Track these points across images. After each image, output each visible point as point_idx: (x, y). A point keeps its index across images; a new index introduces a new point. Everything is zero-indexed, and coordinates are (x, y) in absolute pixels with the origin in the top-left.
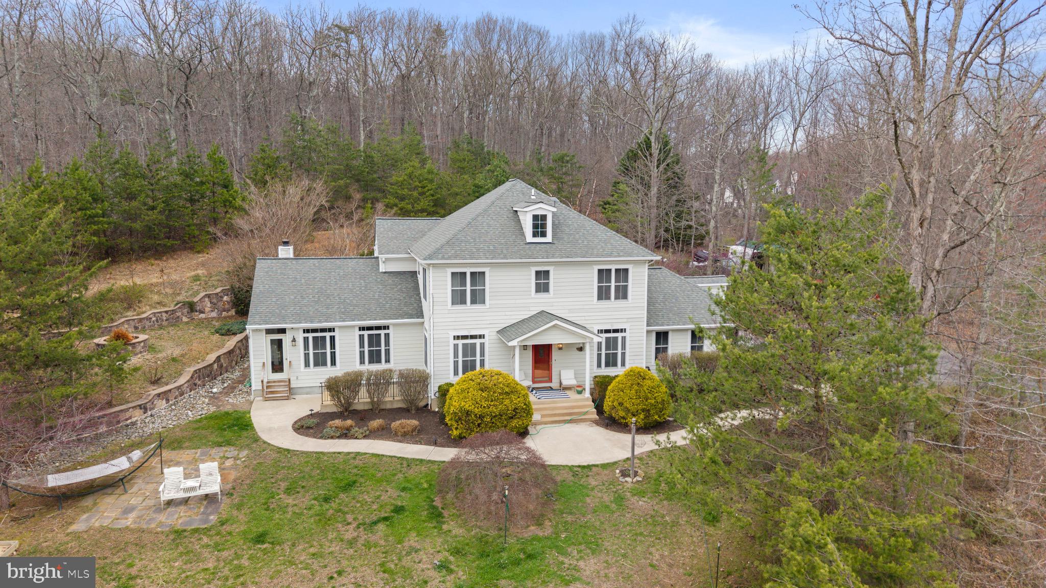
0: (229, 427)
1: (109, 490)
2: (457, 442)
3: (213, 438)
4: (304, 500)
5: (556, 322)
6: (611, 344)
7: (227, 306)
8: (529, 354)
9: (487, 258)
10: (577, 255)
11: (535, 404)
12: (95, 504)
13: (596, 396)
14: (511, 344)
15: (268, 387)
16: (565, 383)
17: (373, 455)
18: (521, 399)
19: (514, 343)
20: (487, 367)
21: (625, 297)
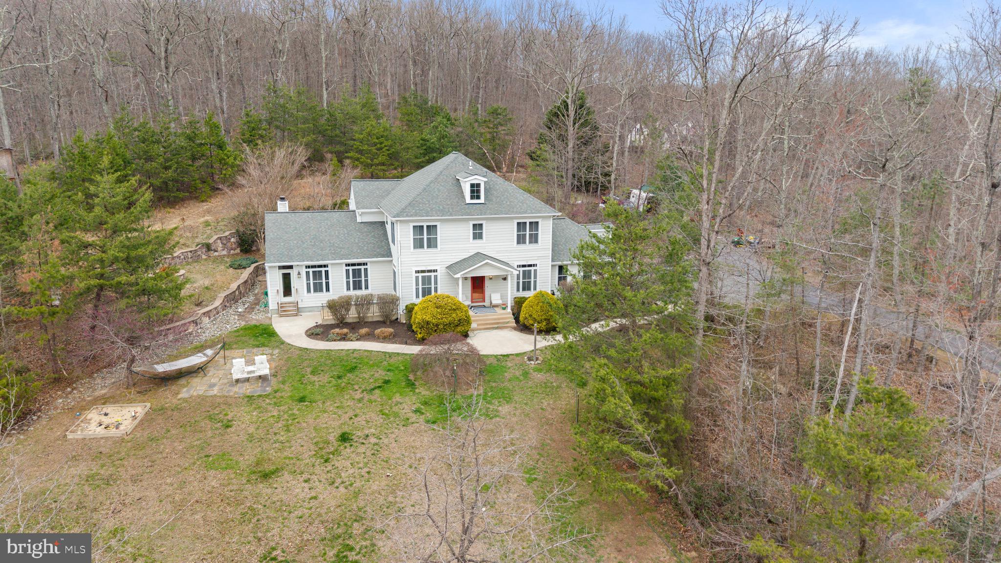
0: (261, 335)
1: (194, 375)
2: (422, 341)
3: (252, 342)
4: (325, 378)
5: (487, 261)
6: (527, 274)
7: (234, 246)
8: (469, 282)
9: (438, 216)
10: (502, 213)
11: (473, 317)
12: (188, 383)
13: (515, 311)
14: (456, 276)
15: (281, 307)
16: (494, 302)
17: (365, 351)
18: (464, 313)
19: (458, 276)
20: (439, 292)
21: (536, 241)
